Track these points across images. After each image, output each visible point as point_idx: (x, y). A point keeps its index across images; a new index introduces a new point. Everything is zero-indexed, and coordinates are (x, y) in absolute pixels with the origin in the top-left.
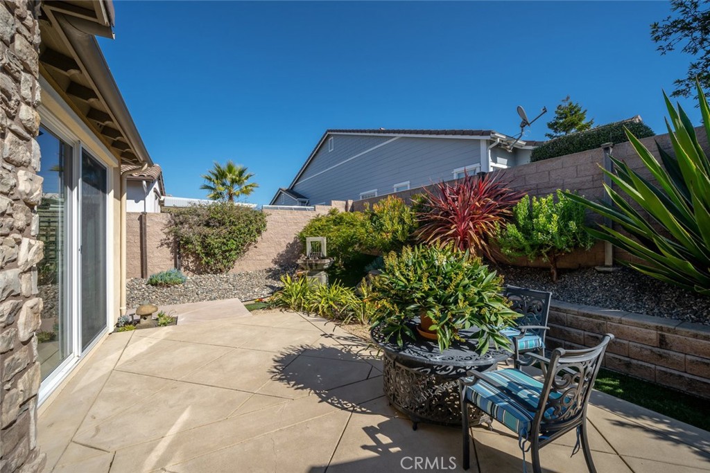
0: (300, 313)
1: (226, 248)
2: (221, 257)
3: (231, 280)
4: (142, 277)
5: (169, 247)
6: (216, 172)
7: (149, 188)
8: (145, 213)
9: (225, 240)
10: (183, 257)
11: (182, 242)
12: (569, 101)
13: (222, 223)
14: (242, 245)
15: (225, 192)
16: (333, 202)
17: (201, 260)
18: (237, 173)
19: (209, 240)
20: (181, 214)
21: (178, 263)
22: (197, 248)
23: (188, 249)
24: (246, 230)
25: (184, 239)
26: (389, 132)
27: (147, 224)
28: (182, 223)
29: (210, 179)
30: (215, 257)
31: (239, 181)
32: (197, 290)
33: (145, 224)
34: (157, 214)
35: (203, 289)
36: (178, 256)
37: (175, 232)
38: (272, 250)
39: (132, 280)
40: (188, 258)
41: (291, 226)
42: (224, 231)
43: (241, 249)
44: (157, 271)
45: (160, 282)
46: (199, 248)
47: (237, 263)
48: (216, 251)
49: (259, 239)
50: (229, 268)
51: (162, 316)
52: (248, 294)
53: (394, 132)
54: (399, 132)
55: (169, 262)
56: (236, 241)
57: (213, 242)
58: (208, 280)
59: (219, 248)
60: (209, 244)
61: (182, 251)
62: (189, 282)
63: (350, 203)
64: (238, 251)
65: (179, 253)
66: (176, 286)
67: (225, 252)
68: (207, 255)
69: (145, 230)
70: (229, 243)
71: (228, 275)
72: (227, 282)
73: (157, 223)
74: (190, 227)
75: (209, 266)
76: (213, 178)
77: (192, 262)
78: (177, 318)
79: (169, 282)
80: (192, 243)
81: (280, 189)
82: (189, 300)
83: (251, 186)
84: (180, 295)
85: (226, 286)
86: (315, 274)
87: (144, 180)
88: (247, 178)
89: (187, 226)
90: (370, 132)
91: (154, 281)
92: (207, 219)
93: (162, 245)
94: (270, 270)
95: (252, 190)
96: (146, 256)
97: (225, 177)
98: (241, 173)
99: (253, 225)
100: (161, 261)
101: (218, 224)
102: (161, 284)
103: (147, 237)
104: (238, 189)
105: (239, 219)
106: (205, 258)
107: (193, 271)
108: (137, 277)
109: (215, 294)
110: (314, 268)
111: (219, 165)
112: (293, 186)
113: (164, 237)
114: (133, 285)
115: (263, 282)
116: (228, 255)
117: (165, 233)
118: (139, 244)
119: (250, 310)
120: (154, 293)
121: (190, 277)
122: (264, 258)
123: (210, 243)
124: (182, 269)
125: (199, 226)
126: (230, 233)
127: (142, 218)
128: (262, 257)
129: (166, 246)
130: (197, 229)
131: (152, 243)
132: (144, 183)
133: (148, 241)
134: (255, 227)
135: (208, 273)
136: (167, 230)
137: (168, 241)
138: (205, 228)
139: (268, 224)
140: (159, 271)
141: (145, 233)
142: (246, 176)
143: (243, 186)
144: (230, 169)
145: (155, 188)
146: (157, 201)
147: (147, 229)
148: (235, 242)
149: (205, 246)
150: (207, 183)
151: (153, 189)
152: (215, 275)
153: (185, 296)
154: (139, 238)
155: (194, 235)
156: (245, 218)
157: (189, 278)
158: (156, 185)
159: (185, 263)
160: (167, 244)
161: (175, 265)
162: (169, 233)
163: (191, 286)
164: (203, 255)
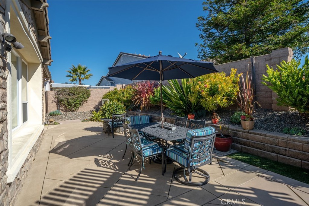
0: (97, 122)
1: (76, 103)
2: (74, 106)
3: (78, 114)
4: (47, 113)
6: (73, 69)
8: (46, 91)
9: (75, 100)
10: (61, 106)
11: (60, 101)
13: (74, 94)
14: (81, 102)
15: (77, 79)
16: (117, 85)
17: (67, 107)
18: (83, 69)
19: (69, 100)
20: (59, 91)
22: (65, 103)
23: (62, 103)
24: (83, 96)
29: (70, 72)
30: (72, 106)
31: (84, 73)
33: (47, 95)
35: (68, 117)
37: (57, 98)
38: (93, 104)
40: (62, 106)
41: (101, 94)
42: (75, 97)
43: (81, 103)
46: (66, 103)
47: (80, 108)
48: (72, 104)
49: (88, 99)
50: (77, 110)
51: (56, 122)
52: (83, 118)
55: (56, 108)
57: (71, 101)
58: (69, 114)
59: (73, 103)
60: (69, 102)
61: (60, 104)
62: (63, 115)
63: (124, 85)
65: (59, 105)
66: (59, 116)
67: (75, 104)
68: (69, 105)
70: (77, 101)
71: (77, 112)
72: (76, 115)
73: (51, 94)
74: (63, 96)
75: (70, 109)
76: (72, 72)
77: (64, 108)
78: (60, 123)
79: (56, 114)
80: (63, 101)
81: (102, 77)
82: (63, 120)
83: (89, 75)
84: (60, 119)
88: (87, 72)
89: (61, 95)
91: (51, 114)
92: (69, 93)
93: (53, 102)
94: (92, 111)
95: (90, 77)
97: (77, 72)
99: (85, 94)
100: (53, 107)
101: (72, 95)
102: (53, 115)
104: (84, 77)
105: (80, 92)
107: (64, 111)
108: (45, 113)
109: (72, 118)
111: (74, 66)
113: (54, 99)
115: (89, 115)
117: (54, 98)
119: (82, 122)
121: (63, 113)
122: (90, 106)
124: (60, 110)
126: (77, 98)
127: (46, 93)
128: (89, 106)
130: (65, 96)
131: (50, 101)
133: (48, 100)
134: (86, 95)
135: (69, 112)
136: (55, 97)
138: (68, 96)
139: (91, 94)
140: (53, 111)
141: (47, 98)
143: (86, 75)
144: (80, 68)
146: (49, 85)
148: (79, 101)
149: (68, 102)
150: (69, 74)
151: (48, 81)
152: (72, 112)
153: (62, 118)
155: (64, 98)
156: (82, 92)
159: (61, 108)
160: (55, 102)
161: (58, 109)
162: (55, 98)
163: (64, 116)
164: (68, 105)
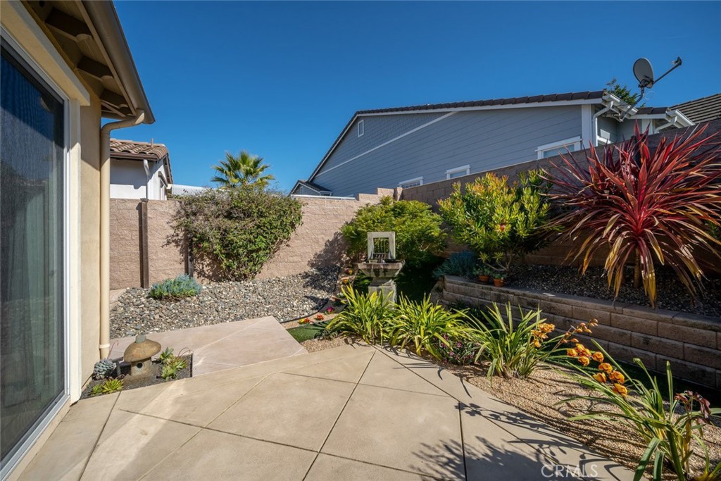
1: (254, 247)
2: (246, 259)
3: (260, 289)
4: (142, 286)
5: (177, 246)
6: (228, 163)
7: (152, 170)
8: (145, 201)
9: (252, 237)
10: (197, 259)
11: (195, 239)
12: (615, 84)
13: (248, 214)
14: (272, 243)
16: (379, 190)
17: (220, 263)
18: (251, 164)
19: (230, 237)
20: (193, 201)
21: (190, 267)
22: (215, 247)
23: (204, 249)
24: (279, 223)
25: (198, 235)
26: (441, 106)
27: (149, 215)
28: (195, 214)
29: (222, 170)
30: (238, 259)
31: (254, 172)
32: (216, 305)
33: (146, 215)
34: (163, 202)
35: (224, 303)
36: (189, 257)
37: (186, 226)
38: (308, 250)
39: (127, 292)
40: (202, 260)
41: (331, 218)
42: (251, 225)
43: (270, 250)
44: (163, 277)
45: (165, 294)
46: (217, 247)
47: (265, 267)
48: (241, 251)
49: (292, 235)
50: (256, 273)
51: (167, 357)
52: (285, 310)
53: (448, 106)
54: (456, 105)
55: (178, 266)
56: (265, 237)
57: (238, 238)
58: (230, 289)
59: (244, 247)
60: (231, 242)
61: (195, 250)
62: (205, 293)
63: (400, 190)
64: (268, 251)
65: (191, 254)
66: (188, 299)
67: (251, 252)
68: (228, 256)
69: (146, 222)
70: (257, 240)
71: (255, 282)
72: (254, 292)
73: (162, 214)
74: (206, 220)
75: (230, 270)
76: (226, 169)
77: (208, 265)
78: (191, 357)
79: (178, 295)
80: (208, 240)
81: (299, 181)
82: (206, 320)
83: (267, 178)
84: (194, 314)
85: (254, 298)
86: (381, 284)
87: (145, 158)
88: (263, 169)
89: (201, 218)
90: (414, 108)
91: (157, 293)
92: (227, 208)
93: (169, 243)
94: (306, 275)
96: (147, 258)
97: (239, 169)
98: (256, 164)
100: (168, 264)
101: (242, 215)
102: (167, 297)
103: (149, 233)
104: (254, 181)
105: (269, 208)
106: (225, 261)
107: (209, 277)
108: (135, 286)
109: (241, 312)
110: (382, 275)
111: (232, 155)
112: (314, 178)
113: (172, 232)
114: (129, 298)
115: (301, 291)
116: (255, 256)
117: (173, 227)
118: (137, 242)
119: (301, 340)
120: (157, 311)
121: (205, 285)
122: (299, 259)
123: (232, 240)
124: (195, 274)
125: (217, 217)
126: (259, 227)
127: (142, 206)
128: (295, 259)
129: (174, 244)
130: (216, 222)
131: (156, 240)
132: (146, 162)
133: (149, 237)
134: (290, 219)
135: (229, 280)
136: (175, 223)
137: (176, 238)
138: (225, 220)
139: (303, 216)
140: (165, 277)
142: (261, 167)
143: (258, 179)
144: (244, 159)
145: (160, 172)
146: (163, 189)
147: (149, 222)
148: (264, 240)
149: (226, 244)
150: (219, 175)
151: (157, 173)
152: (239, 283)
153: (201, 315)
154: (138, 233)
155: (211, 229)
157: (204, 287)
158: (162, 169)
159: (199, 267)
160: (176, 242)
161: (187, 271)
162: (178, 227)
163: (208, 299)
164: (222, 257)
